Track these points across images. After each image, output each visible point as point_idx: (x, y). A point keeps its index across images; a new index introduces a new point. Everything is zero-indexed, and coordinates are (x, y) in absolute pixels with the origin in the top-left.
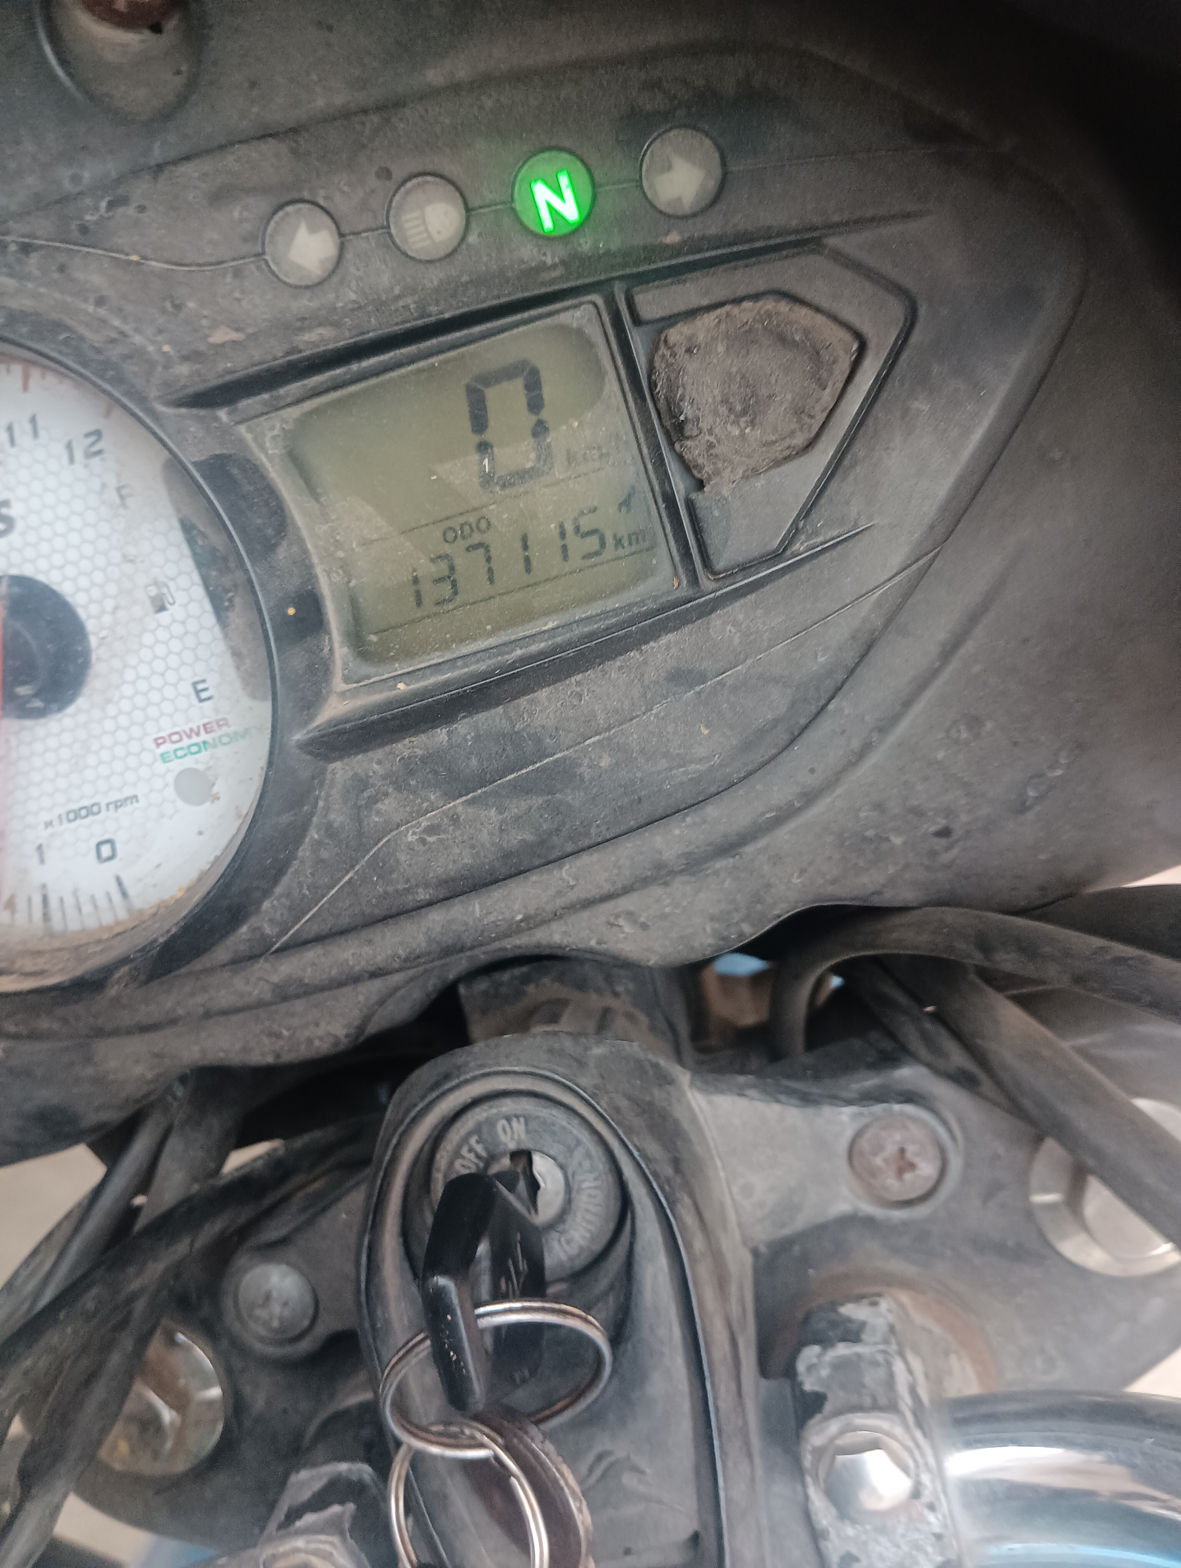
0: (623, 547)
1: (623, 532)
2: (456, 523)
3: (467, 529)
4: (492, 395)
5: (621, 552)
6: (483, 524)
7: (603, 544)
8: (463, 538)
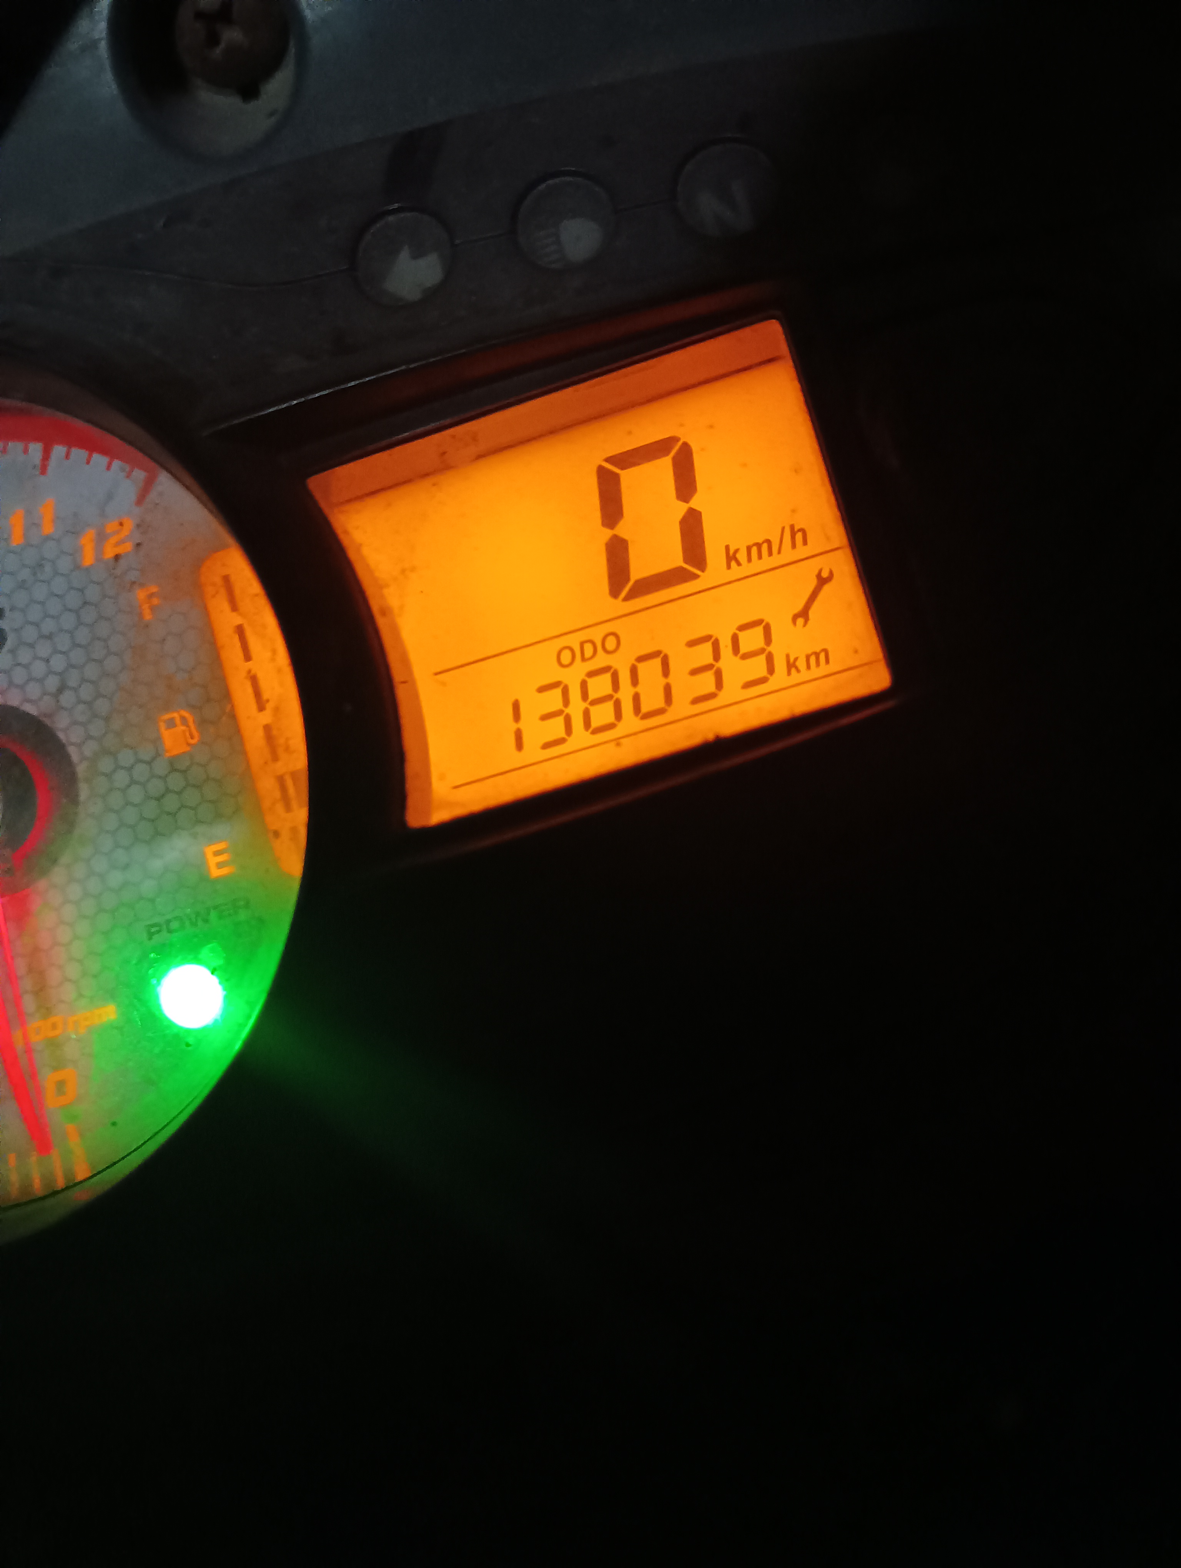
0: (798, 671)
1: (799, 652)
2: (574, 641)
3: (589, 650)
4: (628, 477)
5: (795, 677)
6: (611, 643)
7: (771, 670)
8: (584, 659)
